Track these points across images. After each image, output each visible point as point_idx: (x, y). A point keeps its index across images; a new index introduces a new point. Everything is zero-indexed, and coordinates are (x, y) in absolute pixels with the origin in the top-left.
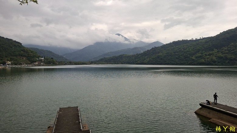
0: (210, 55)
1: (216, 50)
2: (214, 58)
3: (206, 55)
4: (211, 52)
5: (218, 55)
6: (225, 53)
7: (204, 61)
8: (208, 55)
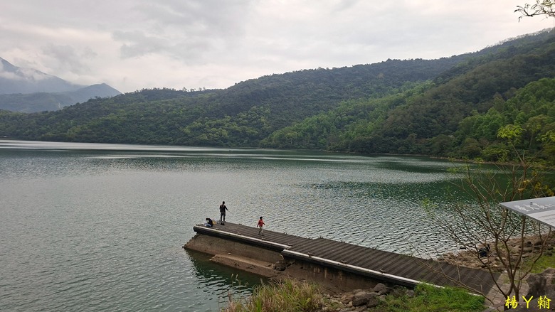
0: (217, 126)
1: (228, 118)
2: (225, 133)
3: (210, 125)
4: (219, 121)
5: (232, 127)
6: (243, 125)
7: (206, 138)
8: (214, 127)
